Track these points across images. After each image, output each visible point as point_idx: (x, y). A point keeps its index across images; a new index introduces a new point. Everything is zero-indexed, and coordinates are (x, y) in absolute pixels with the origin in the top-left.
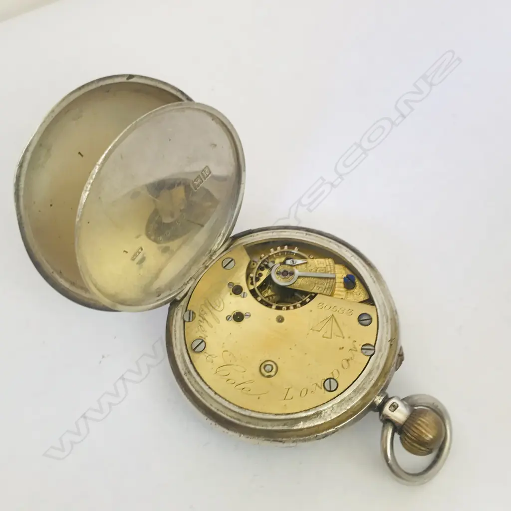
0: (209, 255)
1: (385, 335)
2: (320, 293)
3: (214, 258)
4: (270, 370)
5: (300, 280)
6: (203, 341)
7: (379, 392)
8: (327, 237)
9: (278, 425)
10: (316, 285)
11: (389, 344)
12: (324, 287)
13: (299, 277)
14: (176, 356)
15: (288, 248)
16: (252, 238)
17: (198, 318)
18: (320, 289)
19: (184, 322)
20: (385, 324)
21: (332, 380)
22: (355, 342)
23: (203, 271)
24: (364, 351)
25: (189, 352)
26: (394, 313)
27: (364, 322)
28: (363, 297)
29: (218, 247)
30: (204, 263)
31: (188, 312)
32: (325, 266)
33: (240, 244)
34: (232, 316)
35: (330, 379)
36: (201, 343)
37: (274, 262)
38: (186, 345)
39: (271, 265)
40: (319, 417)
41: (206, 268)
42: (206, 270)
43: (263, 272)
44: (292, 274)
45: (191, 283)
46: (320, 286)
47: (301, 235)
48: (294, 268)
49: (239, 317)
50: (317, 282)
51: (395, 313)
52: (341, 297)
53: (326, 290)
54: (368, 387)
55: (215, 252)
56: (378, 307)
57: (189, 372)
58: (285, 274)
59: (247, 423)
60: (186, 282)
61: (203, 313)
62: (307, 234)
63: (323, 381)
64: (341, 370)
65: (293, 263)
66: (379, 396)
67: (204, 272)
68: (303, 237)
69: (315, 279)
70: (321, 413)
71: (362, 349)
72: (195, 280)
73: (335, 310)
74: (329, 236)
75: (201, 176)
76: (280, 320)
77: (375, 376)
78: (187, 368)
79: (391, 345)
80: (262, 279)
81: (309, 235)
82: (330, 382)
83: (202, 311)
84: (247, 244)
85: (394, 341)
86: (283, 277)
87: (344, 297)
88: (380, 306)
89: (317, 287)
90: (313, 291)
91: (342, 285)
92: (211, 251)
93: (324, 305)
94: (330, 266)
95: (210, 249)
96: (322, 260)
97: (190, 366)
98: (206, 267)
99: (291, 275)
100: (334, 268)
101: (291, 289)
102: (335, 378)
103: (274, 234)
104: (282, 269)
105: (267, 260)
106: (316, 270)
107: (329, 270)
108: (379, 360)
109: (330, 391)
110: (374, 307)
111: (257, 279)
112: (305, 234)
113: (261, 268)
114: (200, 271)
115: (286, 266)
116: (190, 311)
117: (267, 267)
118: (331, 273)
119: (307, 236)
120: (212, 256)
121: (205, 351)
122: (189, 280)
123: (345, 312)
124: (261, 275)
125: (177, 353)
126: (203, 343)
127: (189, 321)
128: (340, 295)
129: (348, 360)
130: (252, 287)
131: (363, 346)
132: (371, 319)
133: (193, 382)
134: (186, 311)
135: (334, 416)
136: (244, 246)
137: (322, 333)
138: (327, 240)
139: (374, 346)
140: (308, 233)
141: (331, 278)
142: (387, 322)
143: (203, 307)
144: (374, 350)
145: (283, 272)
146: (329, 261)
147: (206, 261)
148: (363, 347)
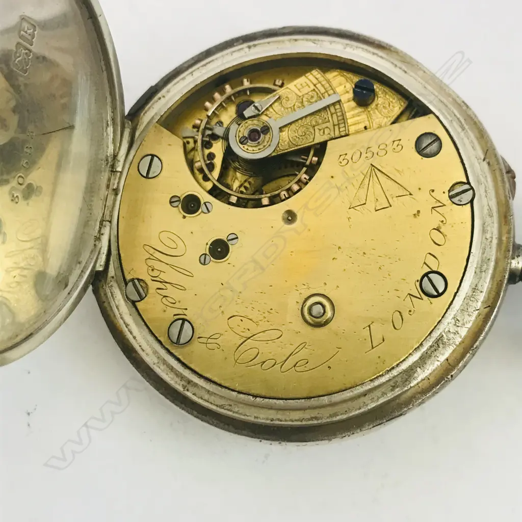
0: (108, 169)
1: (473, 153)
2: (332, 139)
3: (119, 169)
4: (322, 311)
5: (284, 134)
6: (184, 320)
7: (511, 252)
8: (284, 34)
9: (384, 394)
10: (316, 127)
11: (485, 164)
12: (330, 125)
13: (281, 129)
14: (152, 366)
15: (232, 88)
16: (163, 101)
17: (153, 286)
18: (327, 131)
19: (134, 303)
20: (462, 134)
21: (431, 275)
22: (433, 191)
23: (115, 200)
24: (456, 200)
25: (173, 351)
26: (463, 107)
27: (428, 150)
28: (397, 106)
29: (115, 146)
30: (108, 187)
31: (130, 284)
32: (312, 87)
33: (149, 123)
34: (208, 253)
35: (426, 275)
36: (182, 325)
37: (220, 123)
38: (160, 342)
39: (219, 131)
40: (441, 346)
41: (116, 194)
42: (119, 197)
43: (212, 150)
44: (266, 129)
45: (106, 231)
46: (324, 126)
47: (242, 53)
48: (264, 118)
49: (219, 249)
50: (314, 123)
51: (465, 108)
52: (362, 126)
53: (336, 128)
54: (493, 254)
55: (115, 157)
56: (438, 113)
57: (189, 382)
58: (254, 135)
59: (331, 416)
60: (96, 233)
61: (155, 273)
62: (249, 47)
63: (418, 284)
64: (435, 250)
65: (259, 111)
66: (513, 258)
67: (118, 203)
68: (246, 56)
69: (308, 119)
70: (441, 338)
71: (451, 197)
72: (110, 222)
73: (370, 155)
74: (287, 31)
75: (21, 41)
76: (290, 217)
77: (494, 229)
78: (182, 377)
79: (489, 164)
80: (218, 161)
81: (255, 46)
82: (430, 280)
83: (153, 270)
84: (161, 116)
85: (489, 153)
86: (254, 143)
87: (367, 124)
88: (439, 110)
89: (320, 130)
90: (316, 141)
91: (353, 104)
92: (107, 160)
93: (348, 157)
94: (320, 82)
95: (104, 157)
96: (302, 80)
97: (187, 373)
98: (116, 192)
99: (266, 134)
100: (328, 81)
101: (278, 155)
102: (435, 269)
103: (196, 74)
104: (244, 130)
105: (208, 126)
106: (302, 102)
107: (323, 90)
108: (486, 200)
109: (440, 295)
110: (431, 116)
111: (211, 167)
112: (247, 50)
113: (207, 145)
114: (109, 203)
115: (249, 122)
116: (132, 280)
117: (214, 137)
118: (329, 95)
119: (253, 50)
120: (113, 166)
121: (197, 335)
122: (100, 228)
123: (389, 149)
124: (211, 156)
125: (150, 359)
126: (186, 324)
127: (142, 299)
128: (358, 123)
129: (438, 229)
130: (209, 185)
131: (449, 191)
132: (438, 139)
133: (206, 397)
134: (126, 284)
135: (463, 332)
136: (157, 122)
137: (371, 205)
138: (290, 40)
139: (468, 183)
140: (251, 44)
141: (334, 104)
142: (463, 129)
143: (151, 263)
144: (472, 188)
145: (249, 135)
146: (315, 75)
147: (109, 180)
148: (452, 193)
